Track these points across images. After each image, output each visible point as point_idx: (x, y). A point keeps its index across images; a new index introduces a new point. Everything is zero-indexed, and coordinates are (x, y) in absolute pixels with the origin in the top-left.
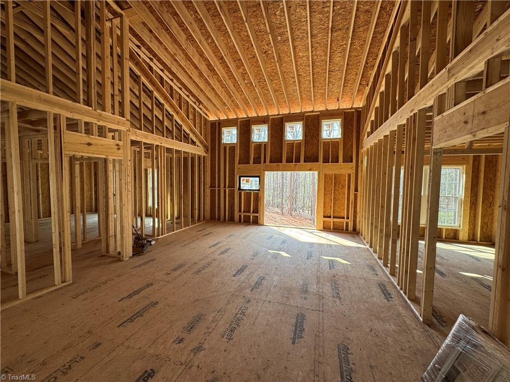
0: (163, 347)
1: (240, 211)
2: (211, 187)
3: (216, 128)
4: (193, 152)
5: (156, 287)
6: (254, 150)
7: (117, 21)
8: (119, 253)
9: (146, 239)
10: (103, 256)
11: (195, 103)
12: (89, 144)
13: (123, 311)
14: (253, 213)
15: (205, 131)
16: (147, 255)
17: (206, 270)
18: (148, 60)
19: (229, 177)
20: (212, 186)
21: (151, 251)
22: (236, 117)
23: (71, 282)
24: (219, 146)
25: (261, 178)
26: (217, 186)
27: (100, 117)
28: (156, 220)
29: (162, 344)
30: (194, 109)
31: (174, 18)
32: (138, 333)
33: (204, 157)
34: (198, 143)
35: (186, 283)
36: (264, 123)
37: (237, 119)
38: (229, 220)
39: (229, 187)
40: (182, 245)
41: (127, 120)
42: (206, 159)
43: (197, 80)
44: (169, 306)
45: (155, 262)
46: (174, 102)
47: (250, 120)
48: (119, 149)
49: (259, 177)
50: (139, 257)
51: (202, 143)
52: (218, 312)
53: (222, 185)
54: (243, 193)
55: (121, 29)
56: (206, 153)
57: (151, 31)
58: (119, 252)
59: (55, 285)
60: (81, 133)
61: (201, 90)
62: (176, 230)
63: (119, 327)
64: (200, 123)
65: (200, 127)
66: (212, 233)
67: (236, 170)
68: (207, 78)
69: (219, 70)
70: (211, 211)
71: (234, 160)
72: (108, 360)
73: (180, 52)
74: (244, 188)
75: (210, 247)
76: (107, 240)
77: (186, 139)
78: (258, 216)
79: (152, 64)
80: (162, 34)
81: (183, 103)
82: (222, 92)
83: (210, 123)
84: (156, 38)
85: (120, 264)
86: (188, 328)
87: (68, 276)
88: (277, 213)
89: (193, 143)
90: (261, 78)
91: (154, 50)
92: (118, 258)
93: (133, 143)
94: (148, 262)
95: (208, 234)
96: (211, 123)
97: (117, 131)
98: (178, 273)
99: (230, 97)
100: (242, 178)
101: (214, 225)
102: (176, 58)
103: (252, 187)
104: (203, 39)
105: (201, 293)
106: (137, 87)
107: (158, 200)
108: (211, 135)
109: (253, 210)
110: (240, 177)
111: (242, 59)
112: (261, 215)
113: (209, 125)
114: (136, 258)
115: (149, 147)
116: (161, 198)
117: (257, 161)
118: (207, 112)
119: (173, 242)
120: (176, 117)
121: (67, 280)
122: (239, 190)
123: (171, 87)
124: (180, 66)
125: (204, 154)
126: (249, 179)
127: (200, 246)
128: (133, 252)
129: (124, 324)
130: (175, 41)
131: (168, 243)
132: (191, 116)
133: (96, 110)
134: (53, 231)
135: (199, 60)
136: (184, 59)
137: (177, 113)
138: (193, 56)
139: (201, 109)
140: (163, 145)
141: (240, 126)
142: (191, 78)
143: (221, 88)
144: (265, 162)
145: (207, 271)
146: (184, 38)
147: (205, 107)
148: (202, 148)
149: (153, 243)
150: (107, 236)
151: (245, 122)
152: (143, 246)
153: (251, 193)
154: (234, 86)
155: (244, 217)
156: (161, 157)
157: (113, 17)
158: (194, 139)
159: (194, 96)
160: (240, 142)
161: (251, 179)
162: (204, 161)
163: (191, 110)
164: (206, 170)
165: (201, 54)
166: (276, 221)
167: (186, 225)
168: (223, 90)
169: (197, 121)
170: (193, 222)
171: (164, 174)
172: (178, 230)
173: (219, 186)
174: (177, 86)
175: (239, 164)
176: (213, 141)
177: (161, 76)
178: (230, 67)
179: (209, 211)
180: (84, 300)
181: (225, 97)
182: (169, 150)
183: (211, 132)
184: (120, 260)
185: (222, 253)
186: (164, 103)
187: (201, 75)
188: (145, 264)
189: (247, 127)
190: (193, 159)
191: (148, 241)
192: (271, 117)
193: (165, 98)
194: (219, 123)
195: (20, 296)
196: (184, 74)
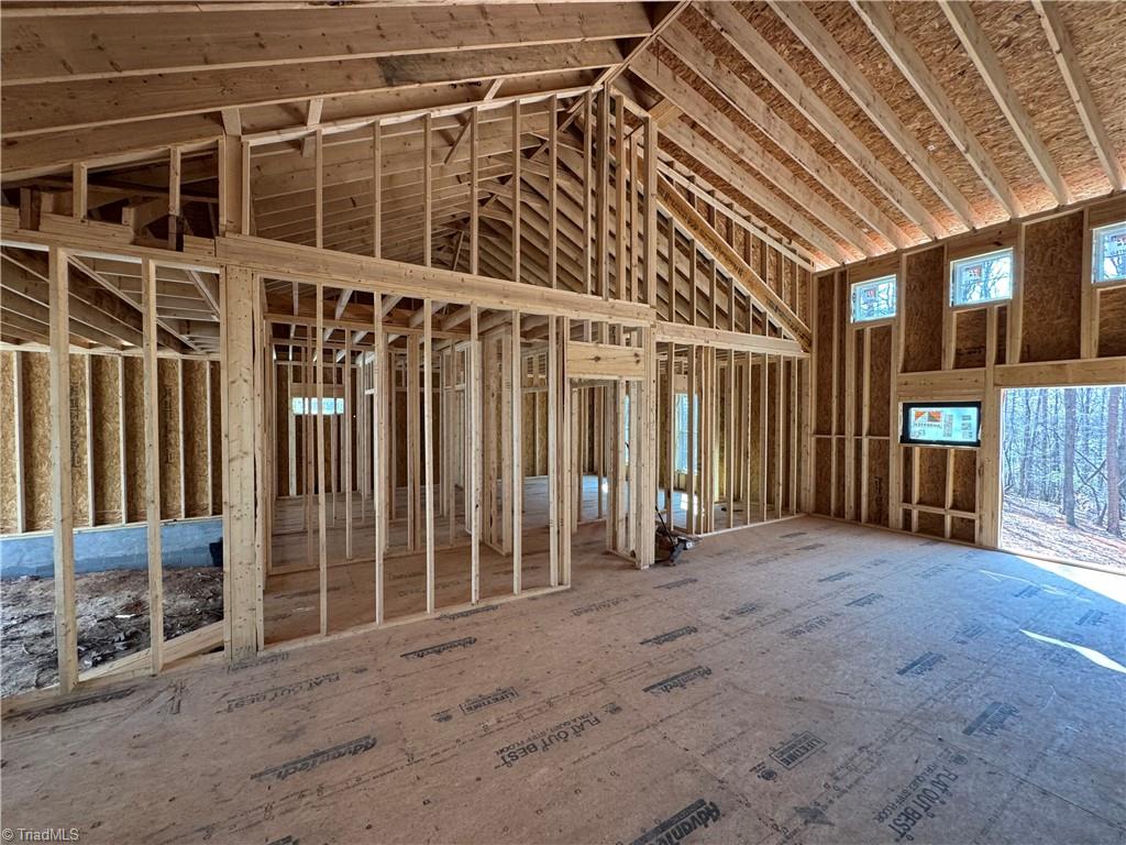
0: (731, 768)
1: (907, 498)
2: (818, 432)
3: (833, 290)
4: (775, 352)
5: (705, 637)
6: (958, 328)
7: (638, 136)
8: (633, 554)
9: (676, 536)
10: (608, 553)
11: (779, 241)
12: (597, 359)
13: (651, 664)
14: (951, 508)
15: (803, 299)
16: (680, 567)
17: (815, 634)
18: (685, 183)
19: (872, 407)
20: (822, 428)
21: (687, 562)
22: (895, 249)
23: (569, 586)
24: (842, 330)
25: (987, 408)
26: (834, 430)
27: (612, 311)
28: (695, 499)
29: (730, 762)
30: (778, 254)
31: (741, 78)
32: (681, 719)
33: (800, 361)
34: (786, 330)
35: (768, 651)
36: (999, 245)
37: (898, 253)
38: (870, 520)
39: (870, 433)
40: (751, 561)
41: (652, 307)
42: (804, 365)
43: (787, 187)
44: (735, 687)
45: (697, 585)
46: (734, 251)
47: (942, 248)
48: (638, 362)
49: (977, 405)
50: (666, 568)
51: (795, 328)
52: (860, 749)
53: (850, 427)
54: (917, 450)
55: (645, 147)
56: (806, 351)
57: (694, 125)
58: (633, 552)
59: (550, 586)
60: (587, 341)
61: (797, 208)
62: (734, 526)
63: (646, 690)
64: (793, 284)
65: (792, 293)
66: (822, 545)
67: (894, 388)
68: (815, 176)
69: (848, 147)
70: (818, 492)
71: (888, 362)
72: (635, 743)
73: (752, 142)
74: (921, 438)
75: (821, 581)
76: (614, 525)
77: (760, 324)
78: (973, 521)
79: (692, 188)
80: (715, 122)
81: (752, 249)
82: (853, 197)
83: (815, 278)
84: (705, 134)
85: (634, 574)
86: (782, 753)
87: (565, 577)
88: (1047, 518)
89: (775, 331)
90: (986, 122)
91: (698, 159)
92: (631, 562)
93: (661, 346)
94: (684, 582)
95: (813, 547)
96: (820, 279)
97: (635, 329)
98: (745, 621)
99: (877, 200)
100: (913, 411)
101: (826, 528)
102: (743, 158)
103: (950, 435)
104: (807, 92)
105: (809, 686)
106: (666, 241)
107: (699, 457)
108: (819, 306)
109: (955, 500)
110: (907, 407)
111: (922, 94)
112: (987, 517)
113: (814, 284)
114: (661, 571)
115: (683, 351)
116: (706, 454)
117: (971, 356)
118: (808, 254)
119: (730, 551)
120: (738, 283)
121: (565, 582)
122: (902, 441)
123: (728, 223)
124: (750, 170)
125: (801, 354)
126: (939, 413)
127: (794, 572)
128: (656, 556)
129: (655, 690)
130: (741, 122)
131: (718, 552)
132: (770, 273)
133: (607, 300)
134: (551, 500)
135: (796, 140)
136: (760, 153)
137: (740, 271)
138: (782, 139)
139: (794, 251)
140: (710, 345)
141: (909, 268)
142: (772, 187)
143: (850, 188)
144: (1001, 359)
145: (820, 637)
146: (761, 109)
147: (805, 244)
148: (795, 340)
149: (690, 545)
150: (614, 519)
151: (923, 258)
152: (672, 549)
153: (945, 451)
154: (891, 169)
155: (920, 518)
156: (706, 369)
157: (632, 130)
158: (777, 323)
159: (777, 225)
160: (908, 311)
161: (947, 411)
162: (800, 370)
163: (770, 258)
164: (804, 391)
165: (801, 127)
166: (1039, 544)
167: (756, 517)
168: (856, 189)
169: (784, 281)
170: (772, 513)
171: (712, 404)
172: (738, 525)
173: (841, 431)
174: (740, 214)
175: (905, 370)
176: (824, 320)
177: (709, 206)
178: (882, 127)
179: (812, 491)
180: (589, 622)
181: (862, 206)
182: (722, 354)
183: (819, 301)
184: (634, 567)
185: (858, 602)
186: (713, 257)
187: (798, 173)
188: (678, 584)
189: (934, 269)
190: (773, 368)
191: (680, 540)
192: (1025, 224)
193: (717, 247)
194: (843, 275)
195: (515, 591)
196: (758, 185)
